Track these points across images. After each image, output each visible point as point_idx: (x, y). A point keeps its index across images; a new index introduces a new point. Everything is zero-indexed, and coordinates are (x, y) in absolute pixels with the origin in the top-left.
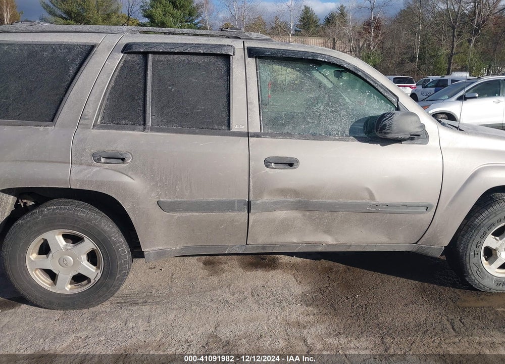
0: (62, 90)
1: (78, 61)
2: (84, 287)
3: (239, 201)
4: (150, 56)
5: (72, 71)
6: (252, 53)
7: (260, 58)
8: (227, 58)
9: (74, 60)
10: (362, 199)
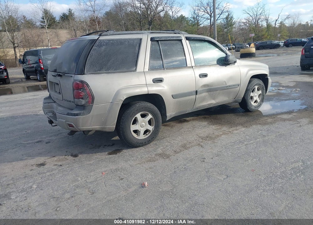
0: (136, 57)
1: (138, 45)
2: (149, 135)
3: (194, 91)
4: (159, 42)
5: (137, 49)
6: (187, 39)
7: (189, 40)
8: (181, 40)
9: (136, 45)
10: (224, 85)
